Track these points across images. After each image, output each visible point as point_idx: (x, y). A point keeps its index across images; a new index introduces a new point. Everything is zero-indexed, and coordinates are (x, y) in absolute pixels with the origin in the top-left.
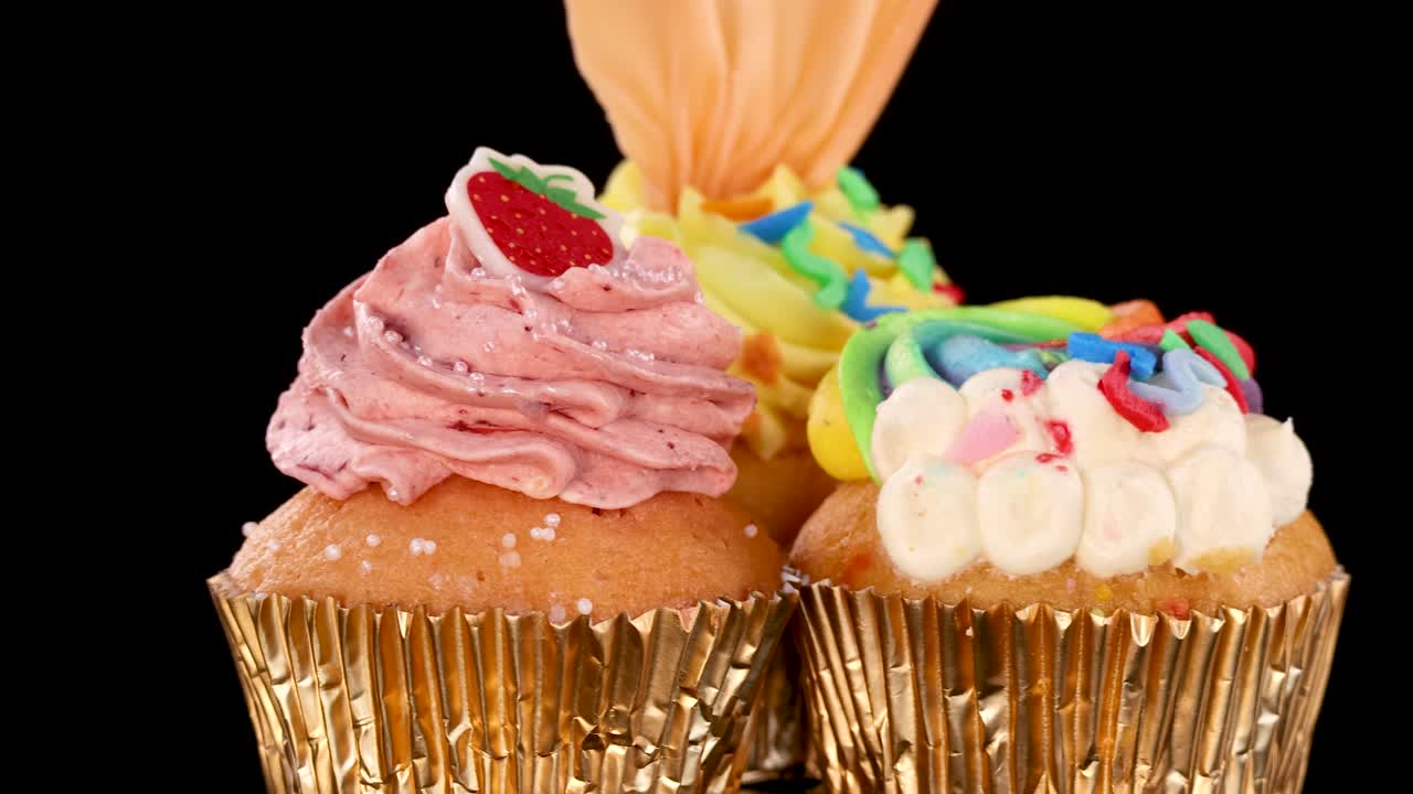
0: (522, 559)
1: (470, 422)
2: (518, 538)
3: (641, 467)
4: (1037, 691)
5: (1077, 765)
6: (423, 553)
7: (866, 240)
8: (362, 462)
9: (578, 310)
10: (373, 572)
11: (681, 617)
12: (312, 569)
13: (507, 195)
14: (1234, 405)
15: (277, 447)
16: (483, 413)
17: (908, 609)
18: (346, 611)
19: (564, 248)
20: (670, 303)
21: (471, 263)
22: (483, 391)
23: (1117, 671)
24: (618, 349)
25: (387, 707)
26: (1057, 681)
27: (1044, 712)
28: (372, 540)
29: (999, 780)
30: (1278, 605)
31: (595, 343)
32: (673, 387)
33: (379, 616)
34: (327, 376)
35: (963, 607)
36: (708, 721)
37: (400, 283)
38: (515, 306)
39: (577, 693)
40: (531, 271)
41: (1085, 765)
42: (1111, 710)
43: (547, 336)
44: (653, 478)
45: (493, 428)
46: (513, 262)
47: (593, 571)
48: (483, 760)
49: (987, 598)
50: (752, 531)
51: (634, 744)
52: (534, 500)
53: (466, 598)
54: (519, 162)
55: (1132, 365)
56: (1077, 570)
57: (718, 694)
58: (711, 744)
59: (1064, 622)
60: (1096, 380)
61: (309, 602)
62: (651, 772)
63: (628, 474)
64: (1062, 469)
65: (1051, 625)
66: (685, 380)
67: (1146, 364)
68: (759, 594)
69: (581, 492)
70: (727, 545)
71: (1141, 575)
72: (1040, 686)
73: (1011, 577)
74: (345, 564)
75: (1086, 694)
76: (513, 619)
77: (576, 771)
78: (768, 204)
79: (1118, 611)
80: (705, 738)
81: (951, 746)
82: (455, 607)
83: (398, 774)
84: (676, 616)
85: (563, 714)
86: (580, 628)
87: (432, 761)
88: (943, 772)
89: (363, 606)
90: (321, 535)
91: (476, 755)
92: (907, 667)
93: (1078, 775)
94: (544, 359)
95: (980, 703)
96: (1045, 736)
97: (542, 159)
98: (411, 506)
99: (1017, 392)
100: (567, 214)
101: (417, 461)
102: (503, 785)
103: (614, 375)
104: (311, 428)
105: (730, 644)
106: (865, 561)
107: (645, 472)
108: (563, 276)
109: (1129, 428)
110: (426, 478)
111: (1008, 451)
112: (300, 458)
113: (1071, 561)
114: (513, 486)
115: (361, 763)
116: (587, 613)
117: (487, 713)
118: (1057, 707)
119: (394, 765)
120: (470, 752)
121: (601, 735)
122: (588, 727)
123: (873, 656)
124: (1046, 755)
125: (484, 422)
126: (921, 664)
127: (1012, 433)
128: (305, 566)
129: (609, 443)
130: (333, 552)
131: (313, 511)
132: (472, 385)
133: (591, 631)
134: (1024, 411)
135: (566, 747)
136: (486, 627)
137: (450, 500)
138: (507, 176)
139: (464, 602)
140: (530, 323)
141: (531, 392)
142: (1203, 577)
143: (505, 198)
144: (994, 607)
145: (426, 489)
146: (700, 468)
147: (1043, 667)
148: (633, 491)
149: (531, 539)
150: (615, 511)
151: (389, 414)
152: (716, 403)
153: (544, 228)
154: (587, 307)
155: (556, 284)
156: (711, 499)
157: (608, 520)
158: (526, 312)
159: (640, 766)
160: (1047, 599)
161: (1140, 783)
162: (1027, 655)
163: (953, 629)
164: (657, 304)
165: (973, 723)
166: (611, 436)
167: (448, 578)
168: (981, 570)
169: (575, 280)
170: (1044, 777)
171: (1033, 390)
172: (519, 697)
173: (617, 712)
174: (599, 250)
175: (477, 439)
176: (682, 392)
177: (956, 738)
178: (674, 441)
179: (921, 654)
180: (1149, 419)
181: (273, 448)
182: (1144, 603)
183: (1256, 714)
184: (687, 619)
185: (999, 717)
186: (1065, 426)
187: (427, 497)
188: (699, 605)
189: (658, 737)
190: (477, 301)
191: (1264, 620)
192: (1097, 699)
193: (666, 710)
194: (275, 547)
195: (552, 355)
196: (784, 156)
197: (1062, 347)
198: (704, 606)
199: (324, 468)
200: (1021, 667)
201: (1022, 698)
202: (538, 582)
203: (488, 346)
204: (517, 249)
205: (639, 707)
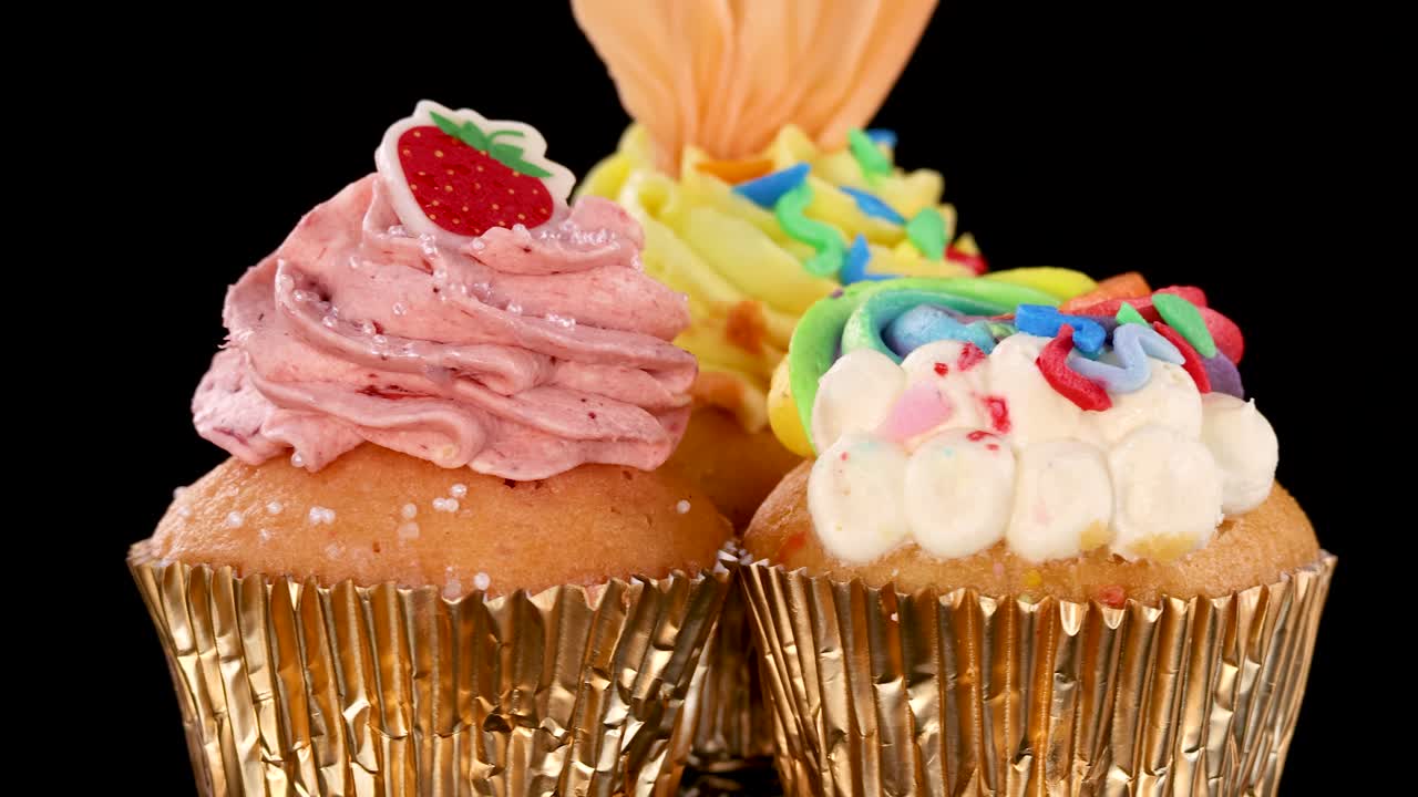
0: (421, 529)
1: (381, 387)
2: (419, 509)
3: (559, 438)
4: (966, 679)
5: (1009, 758)
6: (322, 523)
7: (872, 204)
8: (273, 425)
9: (500, 272)
10: (272, 541)
11: (586, 595)
12: (215, 537)
13: (442, 150)
14: (1191, 383)
15: (201, 408)
16: (392, 378)
17: (835, 591)
18: (240, 581)
19: (495, 207)
20: (602, 267)
21: (390, 219)
22: (385, 354)
23: (1049, 660)
24: (535, 313)
25: (283, 680)
26: (985, 671)
27: (974, 703)
28: (274, 508)
29: (931, 772)
30: (1225, 595)
31: (510, 307)
32: (592, 353)
33: (270, 587)
34: (238, 336)
35: (888, 590)
36: (627, 704)
37: (324, 240)
38: (428, 267)
39: (476, 670)
40: (452, 231)
41: (1018, 759)
42: (1044, 702)
43: (456, 298)
44: (574, 449)
45: (403, 393)
46: (434, 221)
47: (496, 545)
48: (381, 740)
49: (913, 581)
50: (684, 507)
51: (541, 726)
52: (443, 470)
53: (360, 569)
54: (466, 116)
55: (1074, 340)
56: (1008, 554)
57: (637, 677)
58: (634, 727)
59: (988, 608)
60: (1036, 355)
61: (207, 570)
62: (562, 757)
63: (545, 445)
64: (993, 447)
65: (978, 612)
66: (607, 347)
67: (1091, 338)
68: (681, 573)
69: (492, 463)
70: (650, 521)
71: (1075, 561)
72: (970, 674)
73: (940, 561)
74: (247, 532)
75: (1016, 684)
76: (406, 593)
77: (479, 754)
78: (768, 165)
79: (1046, 598)
80: (624, 723)
81: (883, 737)
82: (348, 578)
83: (300, 753)
84: (581, 594)
85: (463, 693)
86: (473, 602)
87: (333, 739)
88: (876, 763)
89: (258, 577)
90: (230, 500)
91: (374, 734)
92: (837, 653)
93: (1010, 769)
94: (453, 322)
95: (910, 691)
96: (975, 728)
97: (491, 114)
98: (319, 472)
99: (952, 366)
100: (509, 171)
101: (325, 426)
102: (402, 766)
103: (524, 340)
104: (238, 389)
105: (647, 624)
106: (798, 540)
107: (565, 442)
108: (484, 236)
109: (1069, 407)
110: (335, 444)
111: (941, 428)
112: (217, 423)
113: (1001, 545)
114: (422, 454)
115: (261, 741)
116: (483, 589)
117: (383, 691)
118: (985, 697)
119: (294, 743)
120: (367, 729)
121: (504, 716)
122: (488, 707)
123: (806, 639)
124: (976, 748)
125: (395, 387)
126: (851, 649)
127: (945, 409)
128: (209, 534)
129: (520, 411)
130: (235, 519)
131: (229, 476)
132: (374, 347)
133: (484, 607)
134: (956, 387)
135: (467, 729)
136: (378, 600)
137: (356, 467)
138: (447, 131)
139: (357, 574)
140: (440, 284)
141: (436, 357)
142: (1143, 564)
143: (439, 154)
144: (919, 592)
145: (335, 455)
146: (622, 440)
147: (972, 656)
148: (552, 462)
149: (433, 509)
150: (529, 483)
151: (300, 377)
152: (650, 372)
153: (478, 186)
154: (508, 269)
155: (476, 244)
156: (643, 472)
157: (521, 492)
158: (436, 273)
159: (551, 749)
160: (974, 584)
161: (1078, 780)
162: (954, 642)
163: (880, 614)
164: (588, 267)
165: (905, 712)
166: (524, 404)
167: (343, 549)
168: (910, 552)
169: (497, 240)
170: (976, 770)
171: (971, 364)
172: (414, 674)
173: (521, 692)
174: (537, 210)
175: (384, 404)
176: (606, 360)
177: (887, 728)
178: (597, 410)
179: (850, 638)
180: (1092, 397)
181: (197, 410)
182: (1077, 590)
183: (1207, 710)
184: (593, 598)
185: (930, 706)
186: (1003, 403)
187: (333, 466)
188: (609, 582)
189: (567, 720)
190: (391, 261)
191: (1211, 610)
192: (1027, 691)
193: (576, 692)
194: (186, 513)
195: (459, 318)
196: (796, 116)
197: (1007, 319)
198: (613, 582)
199: (238, 431)
200: (948, 655)
201: (951, 685)
202: (435, 555)
203: (397, 308)
204: (441, 207)
205: (544, 688)
